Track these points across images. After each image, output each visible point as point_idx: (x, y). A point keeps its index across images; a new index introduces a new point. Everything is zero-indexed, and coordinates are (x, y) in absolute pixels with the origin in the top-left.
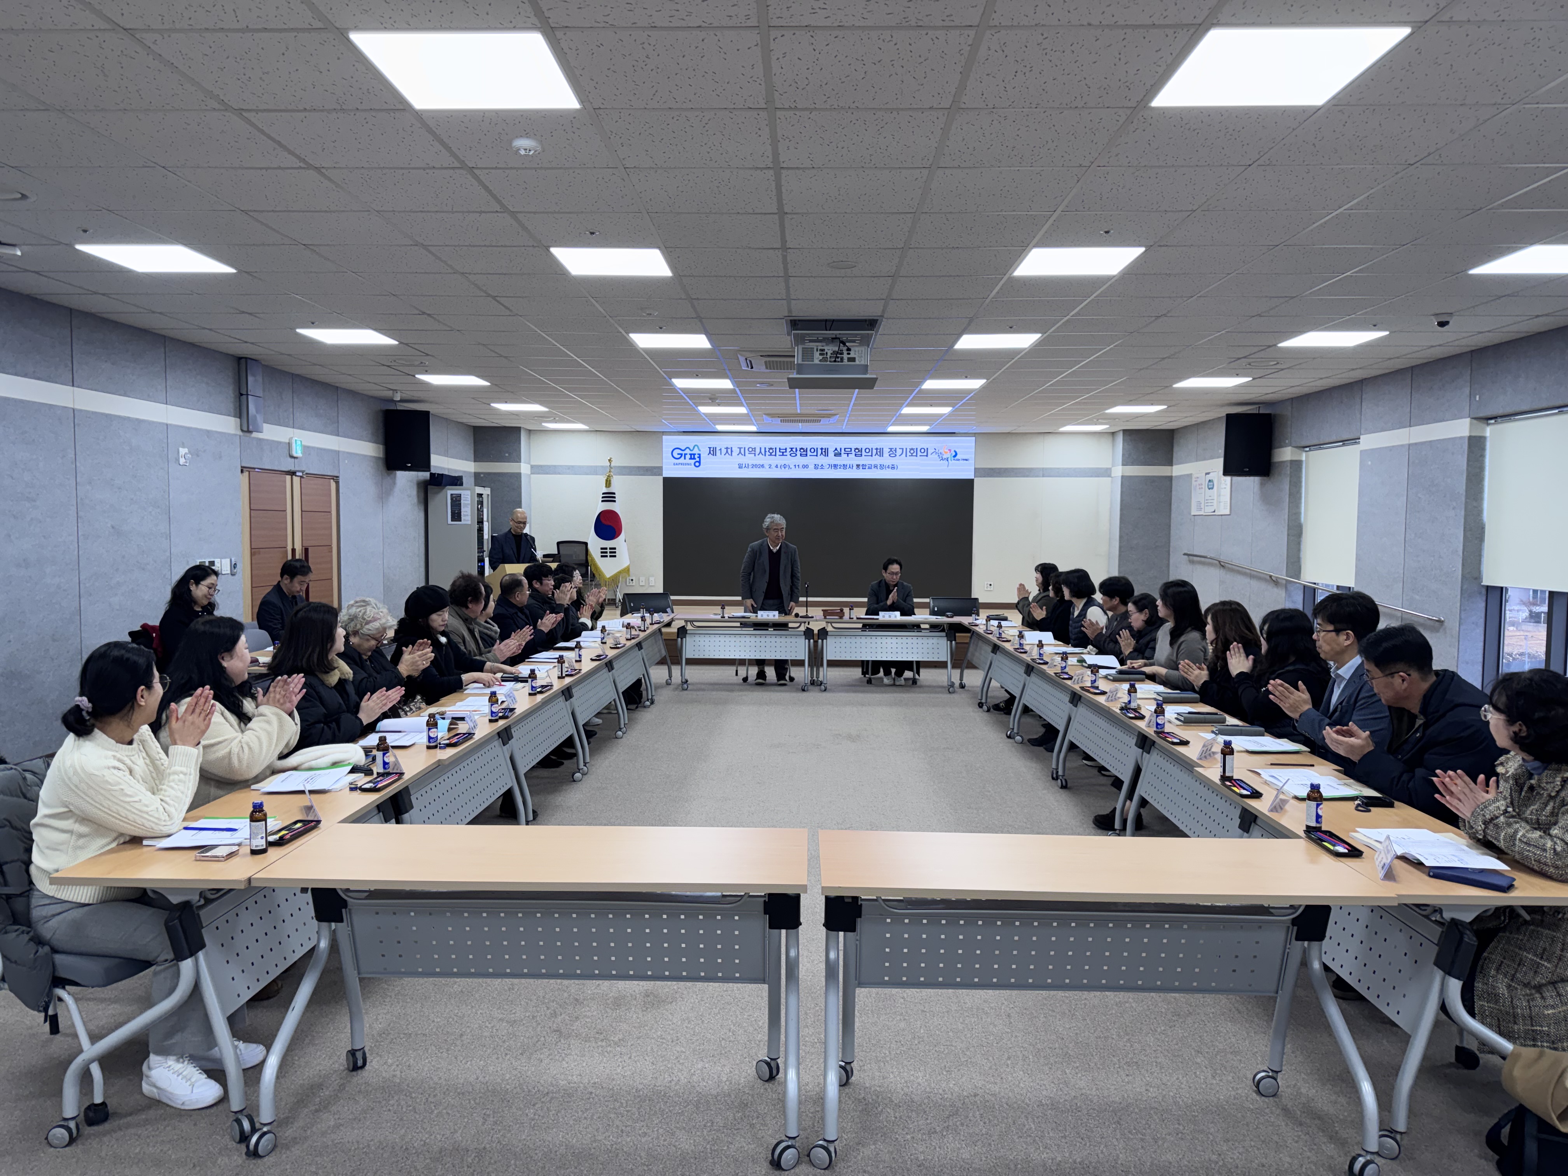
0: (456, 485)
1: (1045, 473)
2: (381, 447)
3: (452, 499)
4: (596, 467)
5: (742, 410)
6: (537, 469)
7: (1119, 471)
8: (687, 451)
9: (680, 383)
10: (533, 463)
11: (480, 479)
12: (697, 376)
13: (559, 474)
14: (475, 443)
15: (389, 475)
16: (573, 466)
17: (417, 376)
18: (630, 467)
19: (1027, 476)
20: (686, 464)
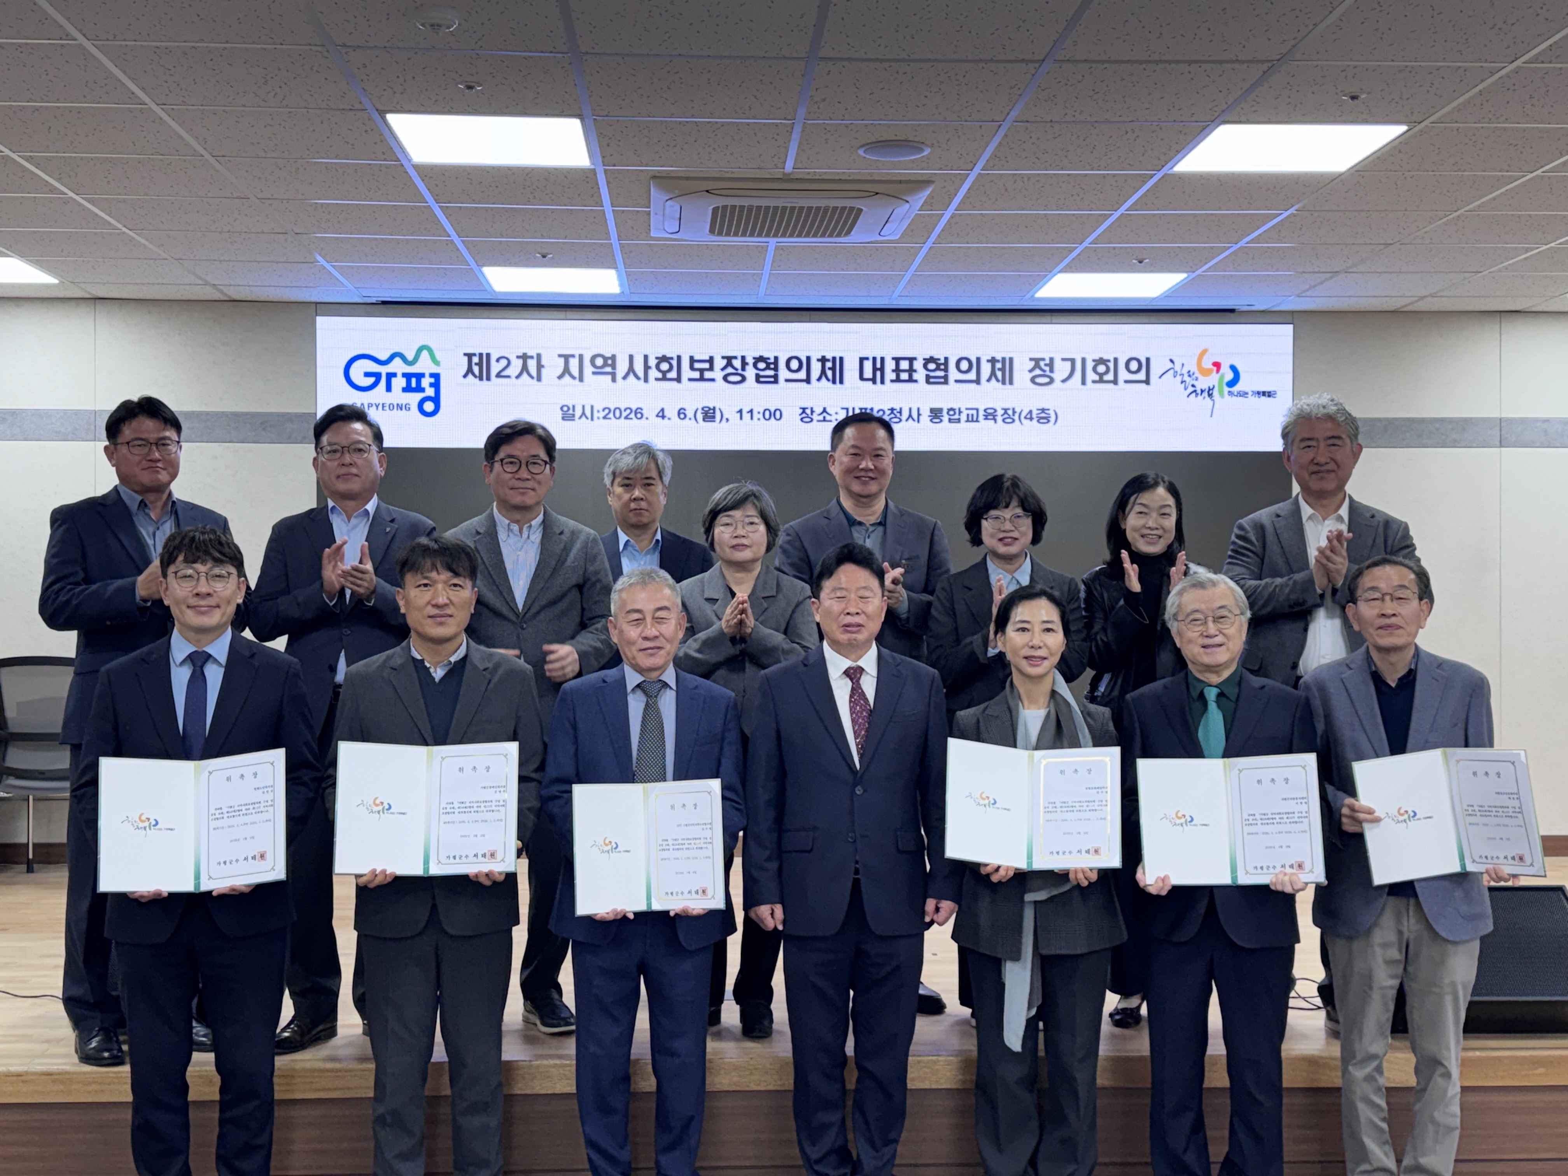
1: (1507, 433)
4: (96, 413)
8: (397, 366)
18: (208, 414)
19: (1455, 444)
20: (391, 407)
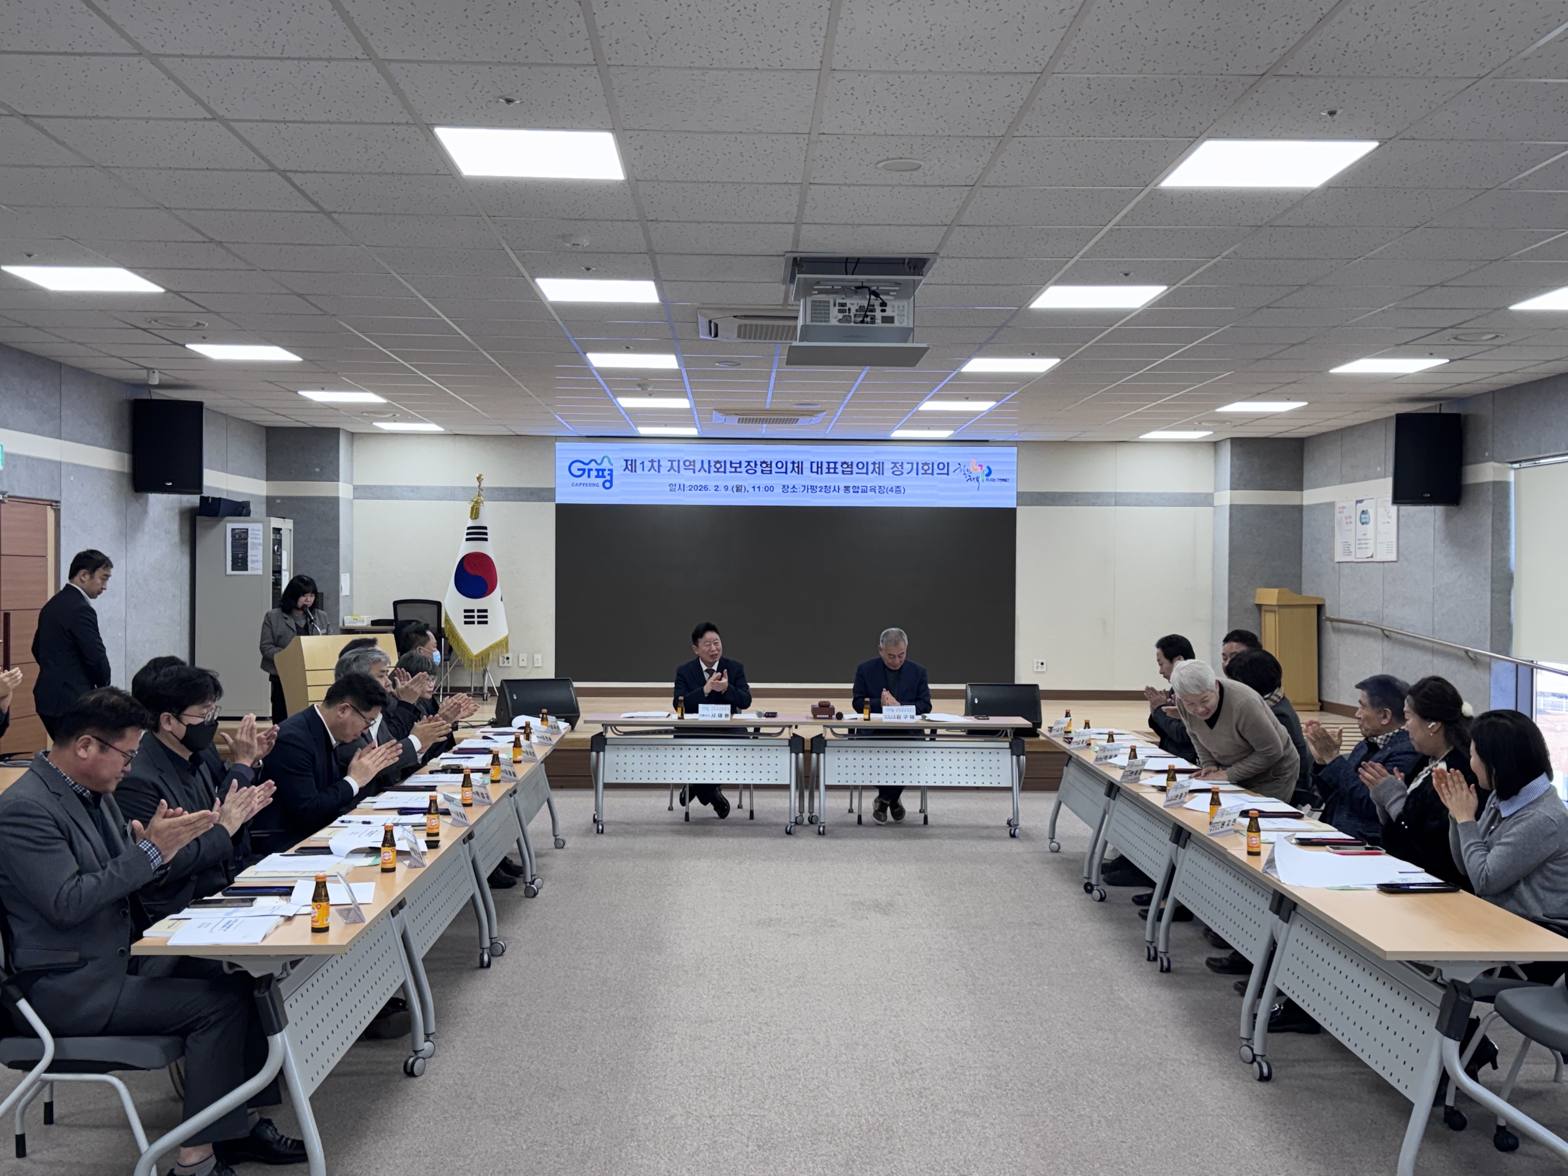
0: (240, 515)
1: (1119, 499)
2: (126, 456)
3: (233, 536)
4: (455, 488)
5: (683, 403)
6: (363, 492)
7: (1225, 497)
8: (593, 465)
9: (599, 360)
10: (357, 483)
11: (274, 506)
12: (627, 349)
13: (398, 498)
14: (268, 451)
15: (137, 500)
16: (418, 488)
17: (188, 346)
18: (506, 488)
19: (1094, 505)
20: (590, 485)
